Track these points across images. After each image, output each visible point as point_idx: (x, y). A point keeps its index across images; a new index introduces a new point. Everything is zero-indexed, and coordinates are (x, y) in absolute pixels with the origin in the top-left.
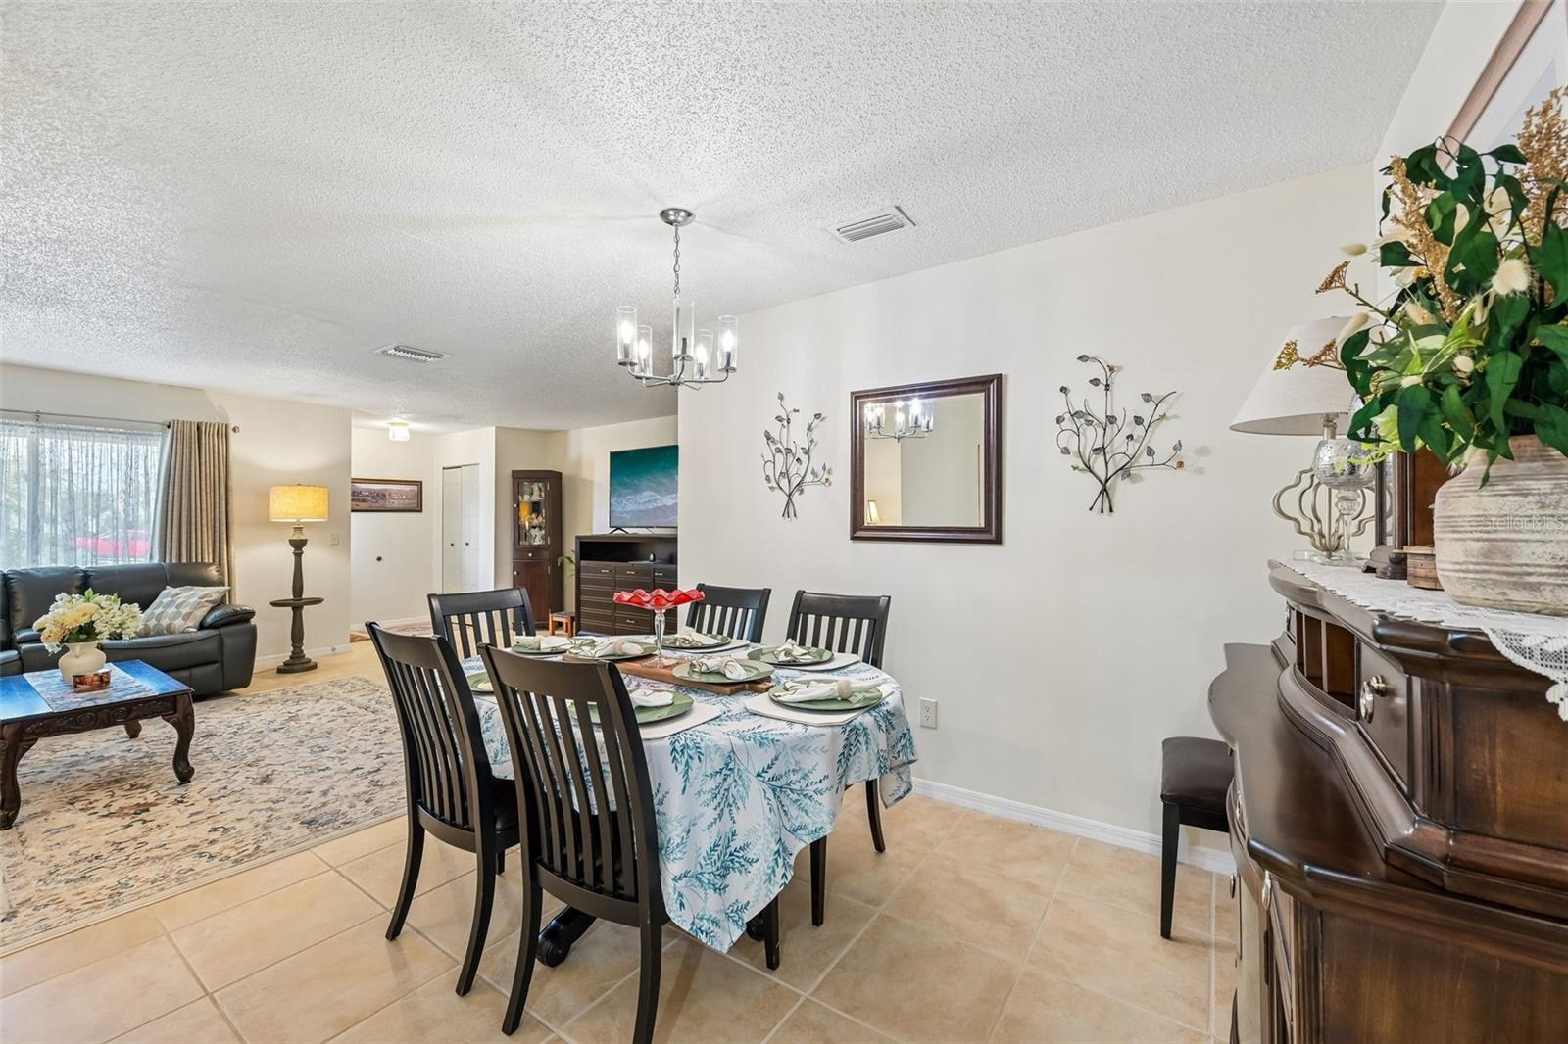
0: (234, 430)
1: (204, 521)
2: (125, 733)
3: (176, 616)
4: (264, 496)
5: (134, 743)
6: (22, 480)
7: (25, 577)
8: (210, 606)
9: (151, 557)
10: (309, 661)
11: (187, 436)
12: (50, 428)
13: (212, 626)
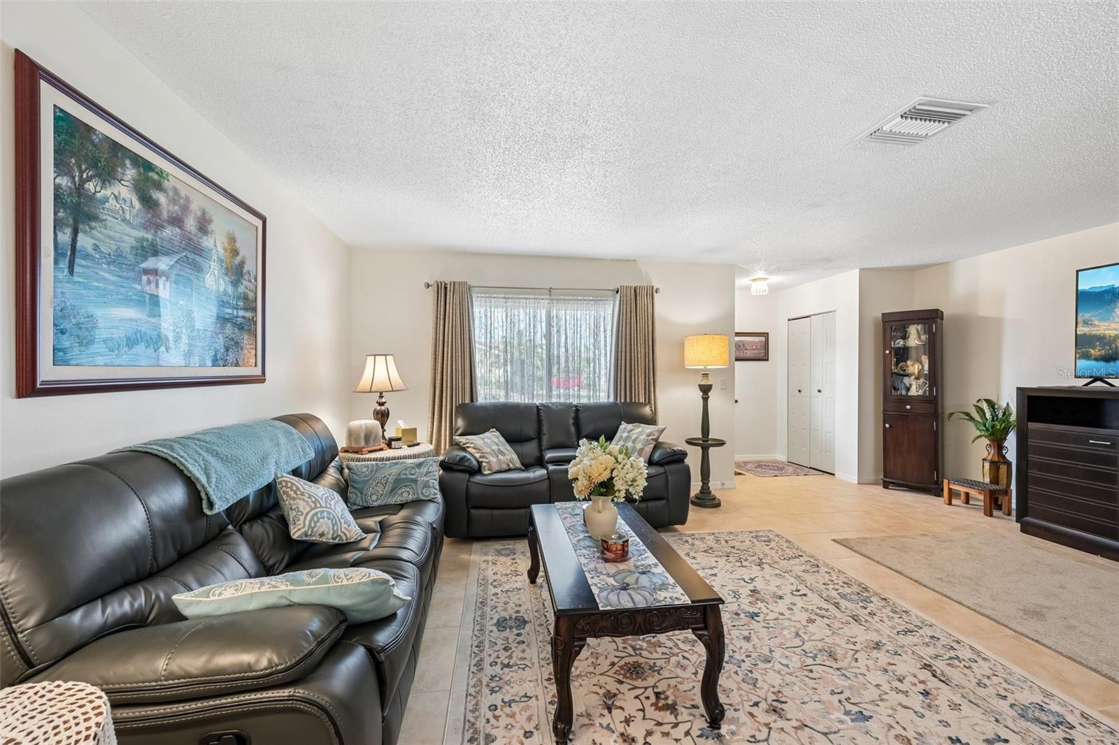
0: (657, 291)
1: (640, 368)
4: (681, 346)
6: (543, 338)
8: (654, 444)
9: (610, 398)
10: (714, 499)
11: (629, 298)
12: (556, 300)
13: (657, 464)
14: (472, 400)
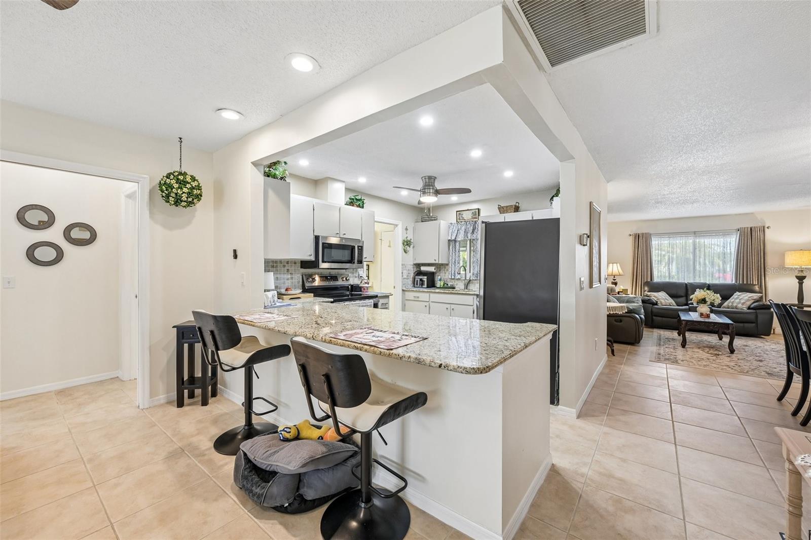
0: (768, 228)
1: (754, 267)
2: (718, 339)
3: (739, 303)
4: (783, 256)
5: (721, 341)
6: (691, 254)
7: (691, 284)
8: (753, 301)
9: (732, 281)
11: (746, 233)
12: (699, 236)
13: (752, 309)
14: (651, 280)
